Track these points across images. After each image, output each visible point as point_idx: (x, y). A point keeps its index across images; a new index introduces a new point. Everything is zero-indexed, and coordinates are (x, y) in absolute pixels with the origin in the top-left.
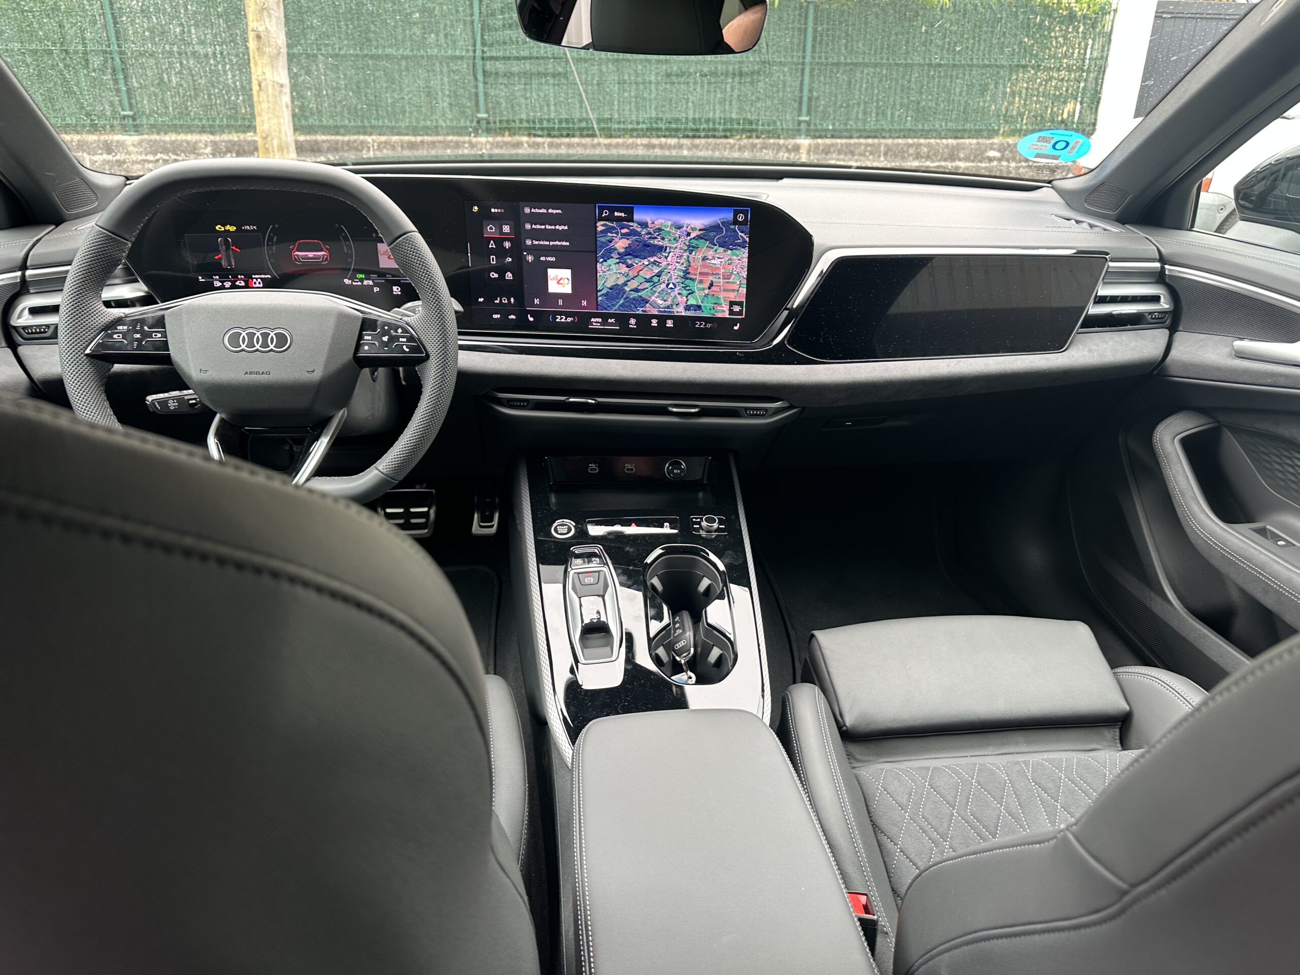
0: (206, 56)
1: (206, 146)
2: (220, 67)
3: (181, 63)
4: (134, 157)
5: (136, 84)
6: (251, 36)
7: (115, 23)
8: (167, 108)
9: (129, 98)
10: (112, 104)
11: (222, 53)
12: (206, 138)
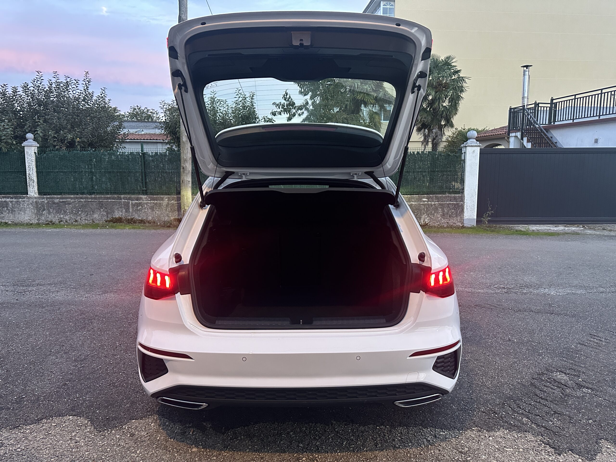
0: (169, 173)
1: (166, 199)
2: (173, 176)
3: (162, 175)
4: (145, 202)
5: (148, 181)
6: (182, 168)
7: (144, 164)
8: (156, 187)
9: (146, 185)
10: (140, 186)
11: (174, 172)
12: (166, 196)
